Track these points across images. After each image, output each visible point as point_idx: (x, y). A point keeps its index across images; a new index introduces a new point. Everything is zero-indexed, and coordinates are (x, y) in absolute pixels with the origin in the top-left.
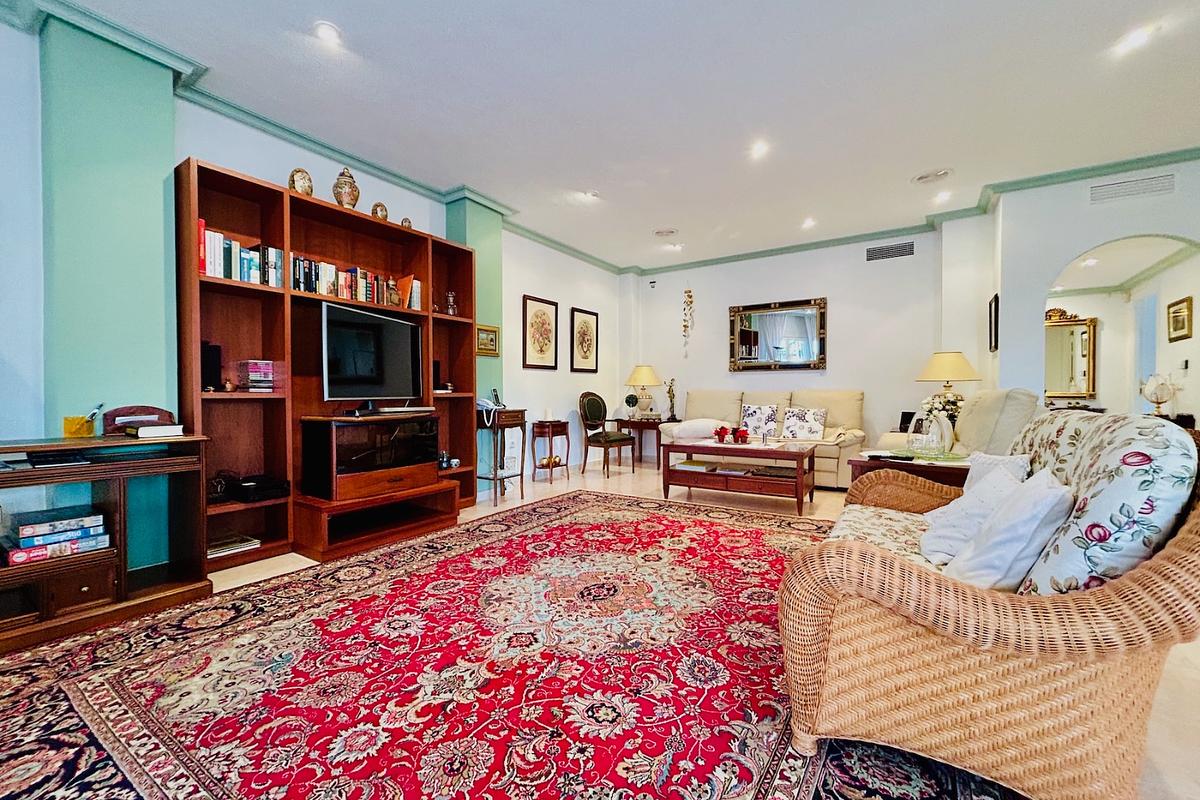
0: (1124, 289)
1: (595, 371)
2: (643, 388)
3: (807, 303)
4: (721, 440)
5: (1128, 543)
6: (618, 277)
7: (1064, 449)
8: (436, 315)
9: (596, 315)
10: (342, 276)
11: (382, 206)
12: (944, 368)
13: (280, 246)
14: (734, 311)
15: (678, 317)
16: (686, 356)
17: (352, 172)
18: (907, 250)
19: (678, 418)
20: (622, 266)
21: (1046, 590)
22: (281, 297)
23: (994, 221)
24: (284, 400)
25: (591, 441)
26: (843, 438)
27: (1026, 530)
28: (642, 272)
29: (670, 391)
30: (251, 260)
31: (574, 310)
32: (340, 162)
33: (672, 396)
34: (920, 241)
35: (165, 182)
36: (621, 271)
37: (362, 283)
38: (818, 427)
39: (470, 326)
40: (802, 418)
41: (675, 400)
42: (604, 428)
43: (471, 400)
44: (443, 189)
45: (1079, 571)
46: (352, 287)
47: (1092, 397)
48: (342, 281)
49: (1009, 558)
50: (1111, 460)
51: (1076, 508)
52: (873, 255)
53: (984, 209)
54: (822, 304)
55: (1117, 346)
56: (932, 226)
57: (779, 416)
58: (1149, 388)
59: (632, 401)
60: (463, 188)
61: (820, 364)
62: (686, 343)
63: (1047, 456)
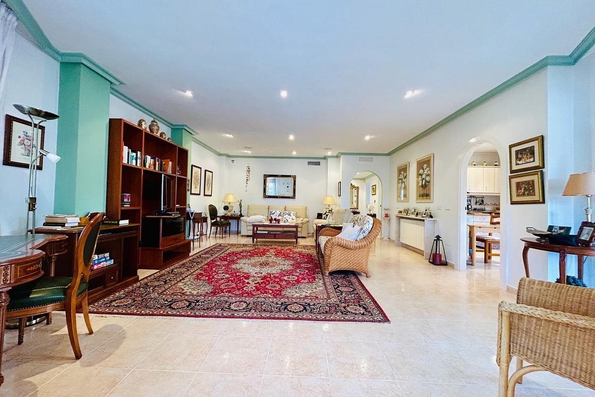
0: (364, 179)
1: (211, 196)
2: (230, 203)
3: (290, 176)
4: (271, 223)
5: (367, 232)
6: (218, 157)
7: (359, 221)
8: (178, 176)
9: (212, 172)
10: (152, 160)
11: (164, 133)
12: (329, 201)
13: (141, 151)
14: (264, 175)
15: (244, 175)
16: (246, 191)
17: (156, 121)
18: (318, 164)
19: (243, 215)
20: (221, 153)
21: (359, 240)
22: (141, 169)
23: (340, 160)
24: (140, 209)
25: (213, 224)
26: (303, 221)
27: (356, 233)
28: (229, 156)
29: (240, 205)
30: (133, 156)
31: (206, 171)
32: (152, 117)
33: (241, 207)
34: (322, 162)
35: (107, 124)
36: (220, 155)
37: (157, 163)
38: (294, 218)
39: (186, 179)
40: (289, 215)
41: (242, 208)
42: (216, 220)
43: (185, 209)
44: (174, 123)
45: (362, 237)
46: (155, 165)
47: (357, 208)
48: (152, 163)
49: (354, 237)
50: (365, 222)
51: (362, 229)
52: (309, 163)
53: (337, 157)
54: (295, 177)
55: (363, 194)
56: (325, 158)
57: (282, 214)
58: (368, 207)
59: (226, 208)
60: (184, 126)
61: (294, 197)
62: (246, 186)
63: (356, 222)
